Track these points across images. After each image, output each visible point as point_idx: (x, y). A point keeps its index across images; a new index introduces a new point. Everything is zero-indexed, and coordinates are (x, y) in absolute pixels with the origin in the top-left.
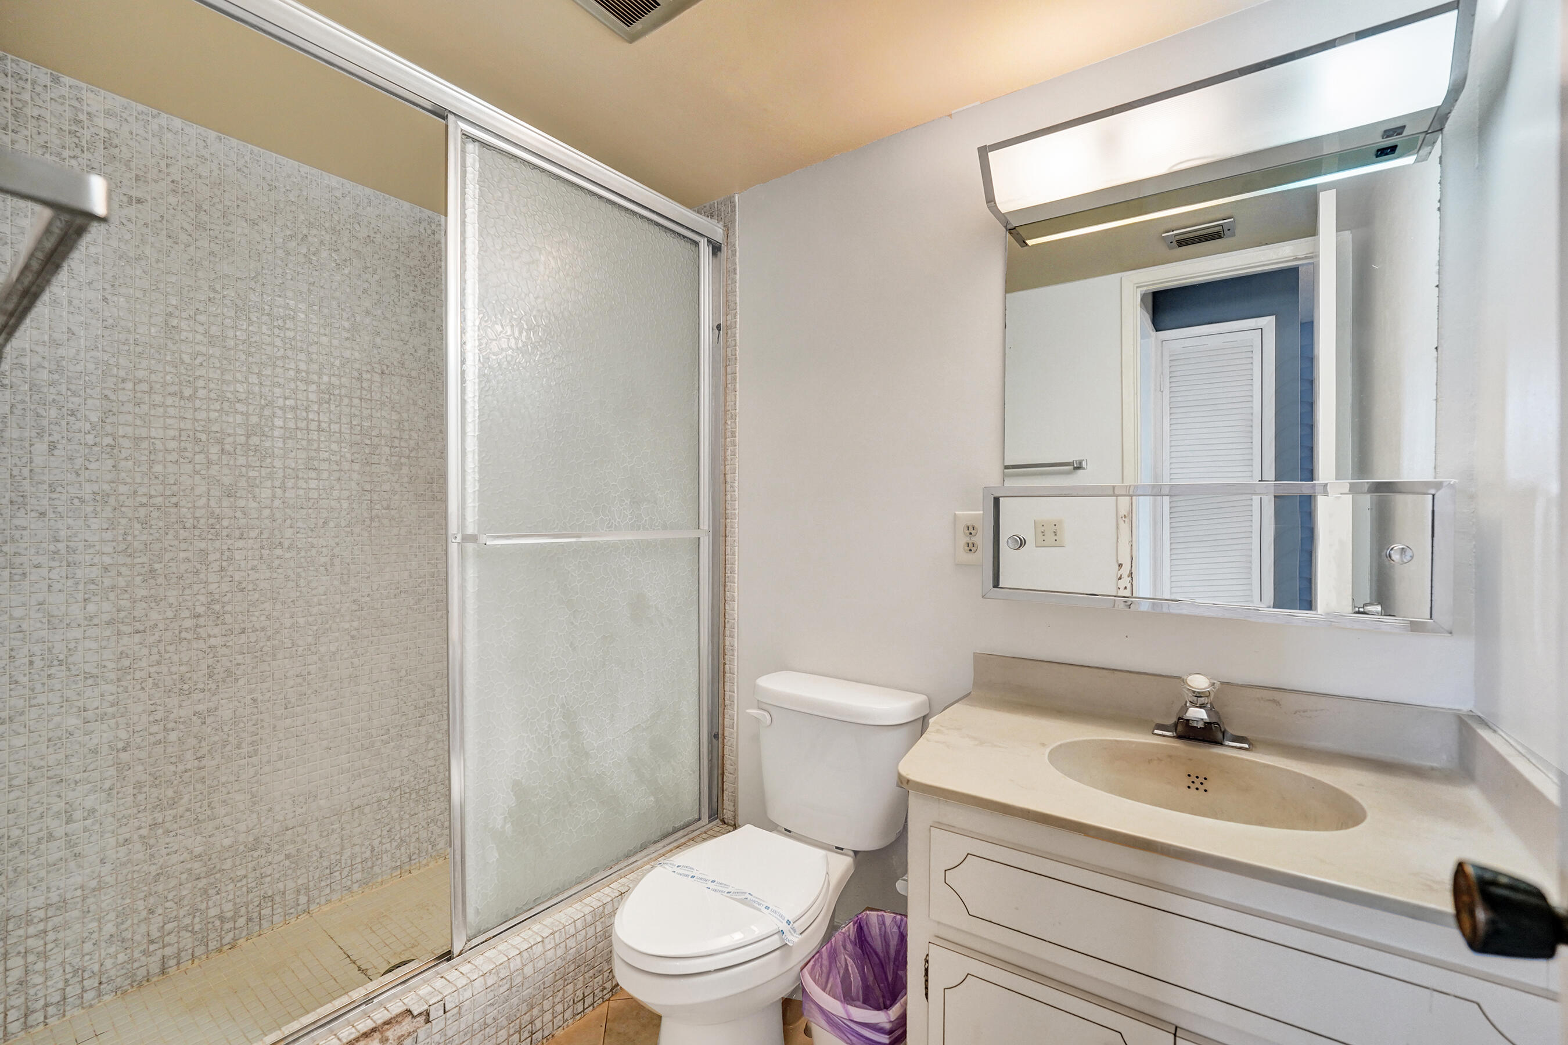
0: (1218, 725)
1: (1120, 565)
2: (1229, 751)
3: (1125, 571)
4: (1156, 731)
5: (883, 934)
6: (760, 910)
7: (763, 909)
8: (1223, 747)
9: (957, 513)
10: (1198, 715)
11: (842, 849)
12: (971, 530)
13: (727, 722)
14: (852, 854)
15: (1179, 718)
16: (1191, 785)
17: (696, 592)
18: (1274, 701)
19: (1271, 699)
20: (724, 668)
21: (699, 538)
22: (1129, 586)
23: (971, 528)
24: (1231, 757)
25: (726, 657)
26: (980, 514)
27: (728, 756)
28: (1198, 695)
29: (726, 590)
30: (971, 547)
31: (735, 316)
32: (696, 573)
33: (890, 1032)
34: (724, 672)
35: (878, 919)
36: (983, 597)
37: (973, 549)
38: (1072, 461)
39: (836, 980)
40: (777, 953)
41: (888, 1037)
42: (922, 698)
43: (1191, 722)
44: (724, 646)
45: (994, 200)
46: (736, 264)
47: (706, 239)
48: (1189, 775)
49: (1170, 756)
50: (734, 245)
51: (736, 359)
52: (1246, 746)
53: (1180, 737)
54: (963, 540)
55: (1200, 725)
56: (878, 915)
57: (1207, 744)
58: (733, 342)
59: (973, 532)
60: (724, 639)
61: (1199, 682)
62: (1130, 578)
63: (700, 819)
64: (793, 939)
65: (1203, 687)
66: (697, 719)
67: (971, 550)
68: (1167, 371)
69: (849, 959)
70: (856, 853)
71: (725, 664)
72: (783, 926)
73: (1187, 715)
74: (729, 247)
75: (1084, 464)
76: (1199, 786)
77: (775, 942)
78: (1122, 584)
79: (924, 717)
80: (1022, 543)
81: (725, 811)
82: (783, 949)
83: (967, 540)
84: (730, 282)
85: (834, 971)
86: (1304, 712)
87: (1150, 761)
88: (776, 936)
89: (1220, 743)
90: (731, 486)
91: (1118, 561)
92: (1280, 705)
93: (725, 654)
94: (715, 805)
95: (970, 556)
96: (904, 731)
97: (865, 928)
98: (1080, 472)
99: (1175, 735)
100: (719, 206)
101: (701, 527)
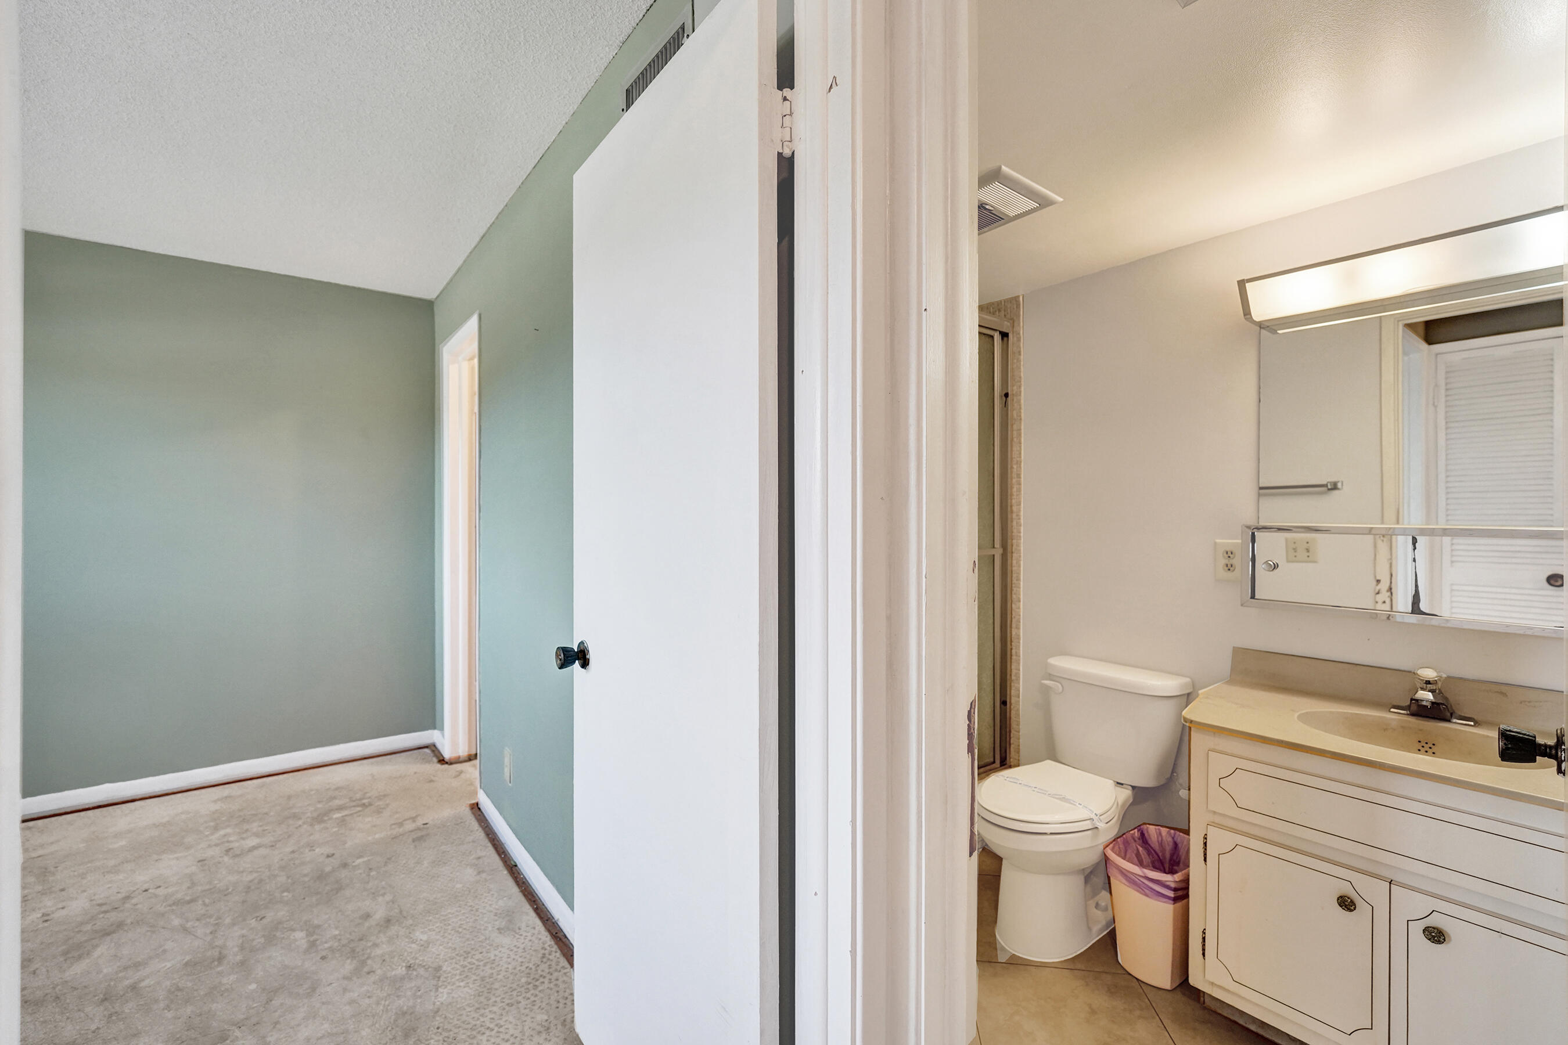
0: (1445, 705)
1: (1378, 581)
2: (1456, 726)
3: (1384, 586)
4: (1392, 710)
5: (1160, 842)
6: (1075, 805)
7: (1077, 804)
8: (1451, 724)
9: (1218, 541)
10: (1426, 696)
11: (1122, 784)
12: (1229, 554)
13: (1013, 692)
14: (1130, 788)
15: (1412, 700)
16: (1421, 748)
17: (991, 595)
18: (1502, 693)
19: (1499, 691)
20: (1011, 652)
21: (994, 555)
22: (1388, 601)
23: (1229, 553)
24: (1456, 730)
25: (1013, 644)
26: (1237, 543)
27: (1014, 719)
28: (1428, 682)
29: (1013, 593)
30: (1229, 567)
31: (1020, 387)
32: (992, 580)
33: (1175, 890)
34: (1011, 655)
35: (1156, 831)
36: (1242, 605)
37: (1231, 569)
38: (1325, 483)
39: (1131, 854)
40: (1089, 832)
41: (1173, 892)
42: (1188, 680)
43: (1419, 701)
44: (1011, 635)
45: (1250, 314)
46: (1020, 348)
47: (998, 332)
48: (1419, 742)
49: (1403, 727)
50: (1019, 334)
51: (1021, 419)
52: (1472, 723)
53: (1413, 714)
54: (1223, 561)
55: (1429, 705)
56: (1155, 829)
57: (1438, 721)
58: (1018, 407)
59: (1231, 555)
60: (1011, 631)
61: (1429, 674)
62: (1389, 594)
63: (994, 762)
64: (1101, 825)
65: (1432, 677)
66: (992, 688)
67: (1229, 570)
68: (1442, 383)
69: (1139, 847)
70: (1134, 788)
71: (1011, 649)
72: (1093, 816)
73: (1416, 696)
74: (1015, 334)
75: (1339, 485)
76: (1428, 749)
77: (1087, 825)
78: (1380, 598)
79: (1189, 694)
80: (1276, 566)
81: (1011, 760)
82: (1095, 830)
83: (1226, 561)
84: (1015, 361)
85: (1129, 852)
86: (1529, 702)
87: (1385, 730)
88: (1088, 821)
89: (1449, 721)
90: (1017, 515)
91: (1375, 577)
92: (1507, 696)
93: (1011, 641)
94: (1003, 755)
95: (1230, 574)
96: (1173, 702)
97: (1146, 835)
98: (1335, 492)
99: (1408, 712)
100: (1006, 304)
101: (996, 546)
